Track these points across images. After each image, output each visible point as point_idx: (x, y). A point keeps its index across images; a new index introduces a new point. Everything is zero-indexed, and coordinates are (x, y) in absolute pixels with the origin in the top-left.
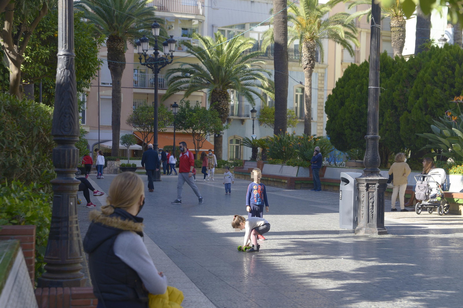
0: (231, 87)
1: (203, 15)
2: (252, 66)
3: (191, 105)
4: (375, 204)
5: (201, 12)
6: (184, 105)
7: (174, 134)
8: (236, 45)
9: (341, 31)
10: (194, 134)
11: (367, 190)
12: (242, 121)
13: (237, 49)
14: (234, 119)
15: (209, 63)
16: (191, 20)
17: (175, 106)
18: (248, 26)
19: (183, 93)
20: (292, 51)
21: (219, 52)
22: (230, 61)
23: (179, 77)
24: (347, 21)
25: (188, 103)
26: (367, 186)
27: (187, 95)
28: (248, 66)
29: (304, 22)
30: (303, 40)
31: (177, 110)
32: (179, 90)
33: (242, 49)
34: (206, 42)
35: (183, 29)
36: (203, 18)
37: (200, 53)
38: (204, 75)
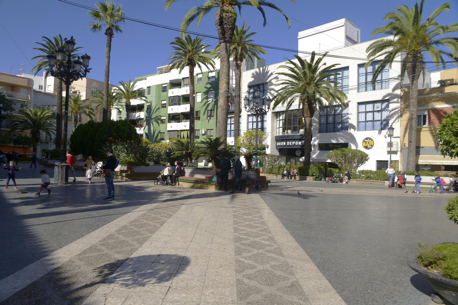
0: (41, 129)
1: (30, 100)
2: (50, 121)
3: (22, 135)
4: (64, 174)
5: (30, 99)
6: (19, 135)
7: (14, 147)
8: (44, 113)
9: (87, 111)
10: (23, 147)
11: (61, 169)
12: (47, 143)
13: (44, 115)
14: (44, 142)
15: (31, 119)
16: (25, 102)
17: (15, 135)
18: (51, 106)
19: (19, 130)
20: (70, 117)
21: (36, 115)
22: (41, 119)
23: (18, 124)
24: (90, 107)
25: (21, 135)
26: (62, 168)
27: (22, 131)
28: (48, 121)
29: (73, 107)
30: (73, 113)
31: (16, 137)
32: (17, 129)
33: (47, 115)
34: (30, 111)
35: (21, 105)
36: (31, 101)
37: (28, 115)
38: (29, 124)
